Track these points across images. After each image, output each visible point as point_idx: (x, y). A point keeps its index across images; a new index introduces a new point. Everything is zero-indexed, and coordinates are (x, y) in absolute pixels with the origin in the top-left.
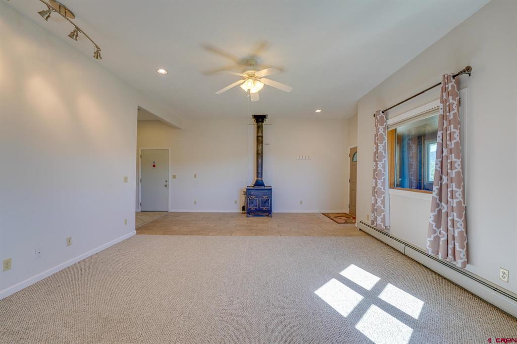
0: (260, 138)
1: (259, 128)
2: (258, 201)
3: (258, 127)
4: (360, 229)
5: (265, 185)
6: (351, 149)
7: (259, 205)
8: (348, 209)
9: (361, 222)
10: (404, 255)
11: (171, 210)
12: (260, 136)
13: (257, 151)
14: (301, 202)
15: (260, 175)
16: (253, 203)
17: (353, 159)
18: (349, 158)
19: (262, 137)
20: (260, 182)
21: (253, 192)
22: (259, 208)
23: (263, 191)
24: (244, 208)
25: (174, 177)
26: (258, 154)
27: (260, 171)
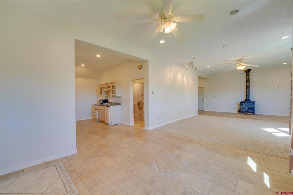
0: (248, 80)
2: (246, 108)
3: (247, 75)
5: (251, 101)
7: (247, 109)
11: (205, 110)
13: (246, 85)
15: (248, 96)
16: (244, 108)
19: (249, 79)
20: (248, 99)
21: (244, 104)
22: (247, 111)
24: (239, 111)
25: (206, 97)
26: (247, 87)
27: (248, 95)
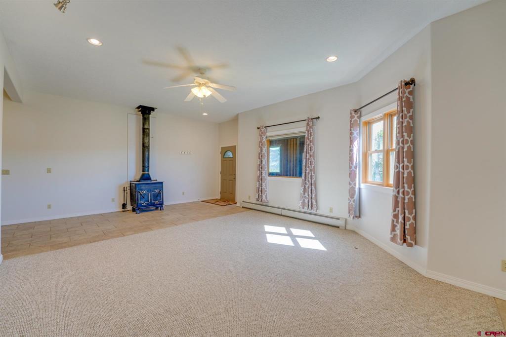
1: (145, 120)
2: (150, 196)
4: (243, 207)
5: (153, 179)
6: (222, 148)
7: (151, 200)
8: (220, 195)
9: (243, 202)
10: (281, 215)
12: (147, 129)
13: (143, 143)
14: (183, 193)
15: (146, 169)
16: (144, 198)
17: (224, 156)
18: (220, 155)
19: (149, 129)
20: (146, 175)
21: (143, 187)
22: (151, 202)
23: (153, 185)
24: (124, 206)
25: (5, 172)
26: (144, 146)
27: (146, 165)
